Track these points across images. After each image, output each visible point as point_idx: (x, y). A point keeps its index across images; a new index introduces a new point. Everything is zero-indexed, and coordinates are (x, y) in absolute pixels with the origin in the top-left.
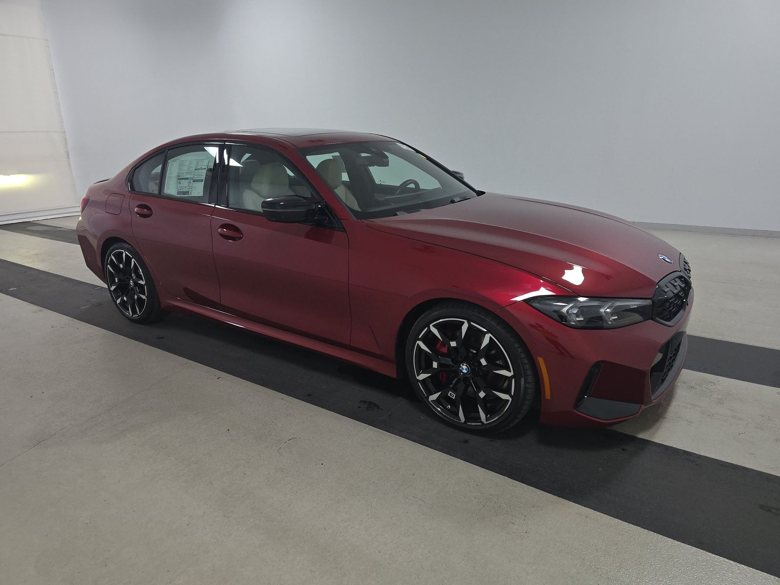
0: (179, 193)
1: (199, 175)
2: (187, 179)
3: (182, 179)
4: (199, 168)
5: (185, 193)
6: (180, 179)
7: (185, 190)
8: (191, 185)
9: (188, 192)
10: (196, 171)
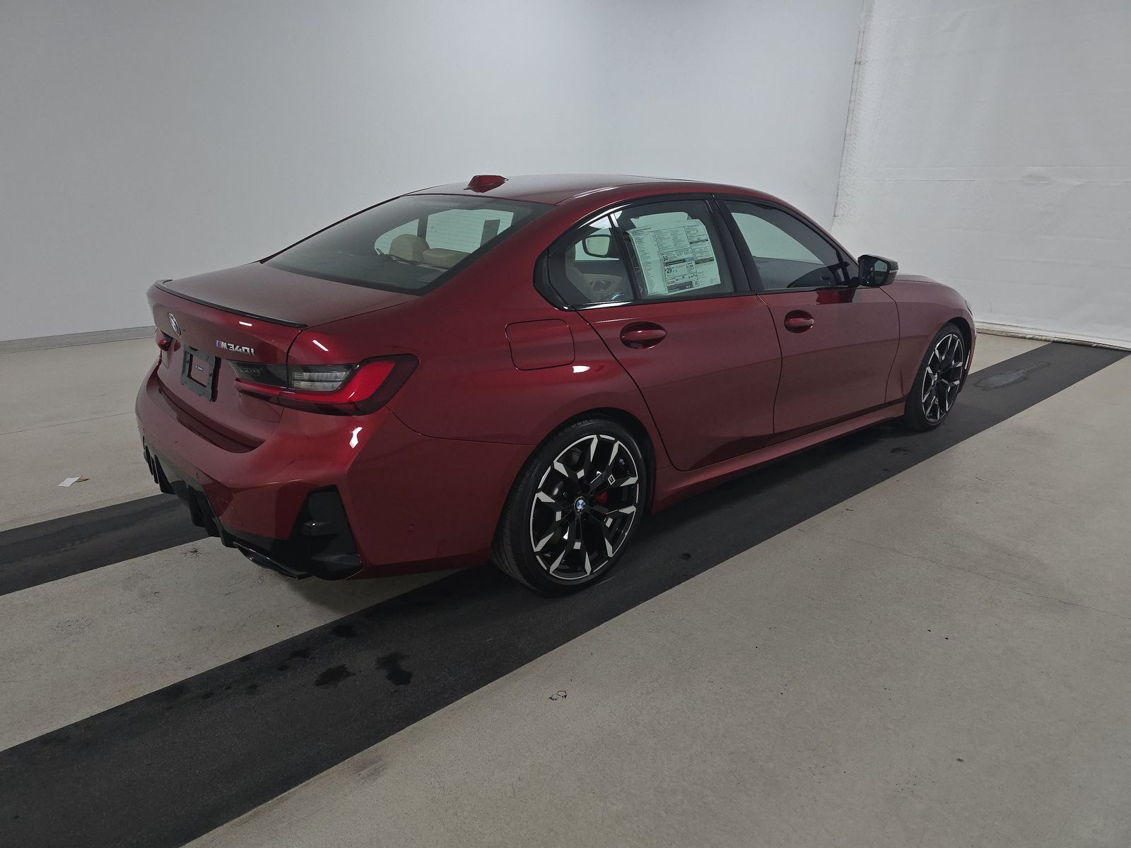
0: (670, 288)
1: (701, 252)
2: (684, 261)
3: (674, 262)
4: (696, 239)
5: (682, 286)
6: (668, 263)
7: (681, 281)
8: (694, 270)
9: (690, 284)
10: (694, 247)
